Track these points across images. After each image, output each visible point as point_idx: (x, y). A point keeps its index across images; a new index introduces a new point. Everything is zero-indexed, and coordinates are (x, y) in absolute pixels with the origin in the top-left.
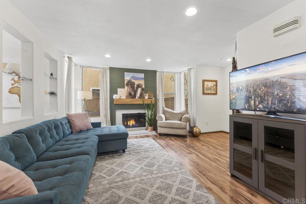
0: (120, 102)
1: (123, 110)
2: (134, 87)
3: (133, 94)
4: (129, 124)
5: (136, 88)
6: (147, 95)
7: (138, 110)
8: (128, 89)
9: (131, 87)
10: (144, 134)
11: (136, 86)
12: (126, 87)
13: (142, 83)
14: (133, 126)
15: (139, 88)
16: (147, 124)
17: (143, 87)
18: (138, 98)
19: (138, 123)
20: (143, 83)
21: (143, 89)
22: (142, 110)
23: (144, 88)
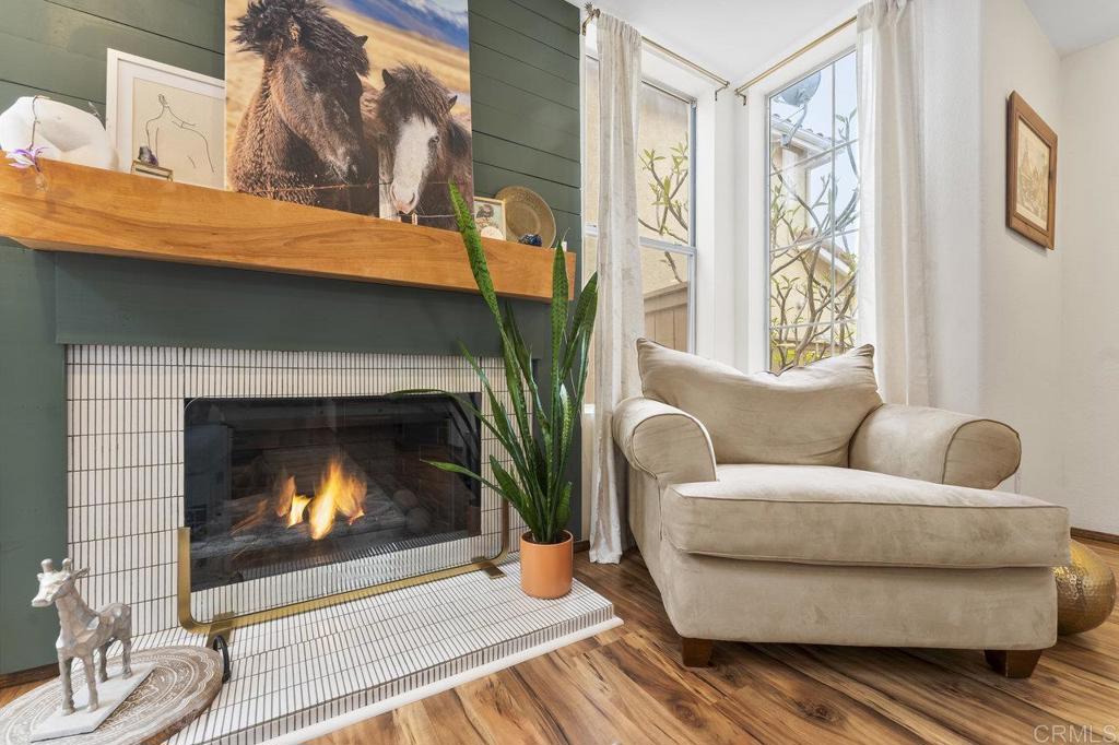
0: (130, 226)
1: (199, 357)
2: (359, 89)
3: (337, 159)
4: (295, 517)
5: (383, 104)
6: (500, 210)
7: (398, 362)
8: (265, 93)
9: (318, 80)
10: (481, 655)
11: (373, 82)
12: (245, 68)
13: (445, 69)
14: (344, 542)
15: (415, 119)
16: (490, 499)
17: (461, 113)
18: (406, 219)
19: (403, 495)
20: (456, 73)
21: (452, 141)
22: (447, 363)
23: (468, 128)
